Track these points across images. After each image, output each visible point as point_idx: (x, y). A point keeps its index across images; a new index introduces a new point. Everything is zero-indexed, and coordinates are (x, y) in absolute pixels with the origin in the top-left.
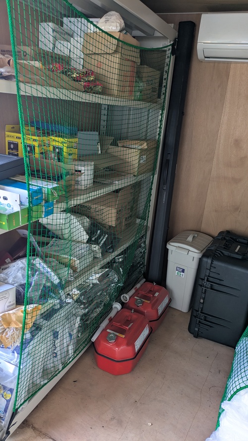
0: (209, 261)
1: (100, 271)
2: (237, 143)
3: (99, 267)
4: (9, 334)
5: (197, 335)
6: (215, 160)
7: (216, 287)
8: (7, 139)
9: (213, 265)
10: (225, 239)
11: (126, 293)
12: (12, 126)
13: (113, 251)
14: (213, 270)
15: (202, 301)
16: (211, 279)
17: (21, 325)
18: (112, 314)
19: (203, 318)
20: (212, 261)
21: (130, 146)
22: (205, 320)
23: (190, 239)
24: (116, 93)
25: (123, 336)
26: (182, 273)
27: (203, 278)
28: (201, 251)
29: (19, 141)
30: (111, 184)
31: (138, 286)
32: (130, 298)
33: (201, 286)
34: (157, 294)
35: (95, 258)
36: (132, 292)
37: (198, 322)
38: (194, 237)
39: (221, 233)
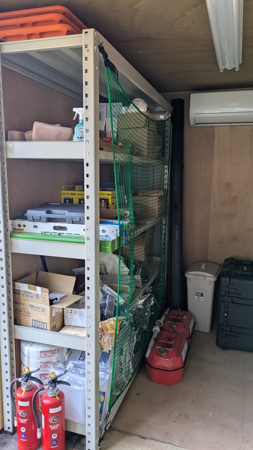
0: (227, 279)
1: (143, 297)
2: (228, 186)
3: (142, 293)
4: (106, 340)
5: (225, 348)
6: (212, 201)
7: (236, 300)
8: (63, 196)
9: (231, 282)
10: (232, 263)
11: (159, 318)
12: (65, 186)
13: (148, 282)
14: (231, 286)
15: (226, 315)
16: (230, 295)
17: (114, 331)
18: (155, 335)
19: (228, 330)
20: (230, 279)
21: (151, 195)
22: (231, 332)
23: (203, 267)
24: (146, 154)
25: (172, 349)
26: (201, 297)
27: (224, 295)
28: (216, 275)
29: (74, 197)
30: (145, 224)
31: (166, 313)
32: (164, 322)
33: (223, 302)
34: (184, 317)
35: (137, 287)
36: (163, 318)
37: (224, 335)
38: (206, 265)
39: (226, 260)
